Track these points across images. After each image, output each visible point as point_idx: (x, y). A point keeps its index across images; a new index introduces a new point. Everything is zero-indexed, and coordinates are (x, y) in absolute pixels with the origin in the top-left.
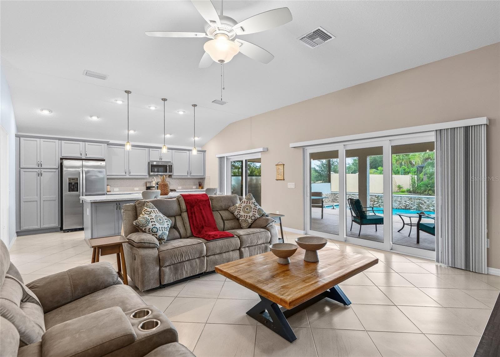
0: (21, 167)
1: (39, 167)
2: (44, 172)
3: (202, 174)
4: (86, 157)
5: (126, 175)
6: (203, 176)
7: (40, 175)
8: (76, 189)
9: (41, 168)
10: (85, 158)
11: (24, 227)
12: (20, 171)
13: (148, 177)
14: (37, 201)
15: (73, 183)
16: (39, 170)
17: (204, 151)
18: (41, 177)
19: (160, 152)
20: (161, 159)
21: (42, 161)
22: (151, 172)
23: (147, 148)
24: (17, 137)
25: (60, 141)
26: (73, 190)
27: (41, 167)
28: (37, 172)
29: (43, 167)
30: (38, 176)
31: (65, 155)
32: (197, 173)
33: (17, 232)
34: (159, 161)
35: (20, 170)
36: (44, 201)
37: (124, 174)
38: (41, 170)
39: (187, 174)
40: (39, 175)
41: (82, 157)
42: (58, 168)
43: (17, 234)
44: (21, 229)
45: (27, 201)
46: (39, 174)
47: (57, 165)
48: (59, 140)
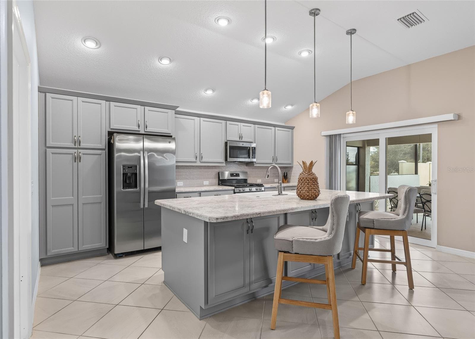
0: (48, 145)
1: (76, 147)
2: (83, 154)
3: (289, 162)
4: (146, 130)
5: (196, 162)
6: (290, 164)
7: (77, 159)
8: (133, 184)
9: (79, 147)
10: (143, 133)
11: (53, 251)
12: (46, 153)
13: (224, 165)
14: (73, 205)
15: (129, 174)
16: (76, 151)
17: (292, 128)
18: (79, 163)
19: (239, 126)
20: (241, 138)
21: (81, 136)
22: (230, 157)
23: (224, 121)
24: (40, 92)
25: (109, 102)
26: (129, 186)
27: (80, 145)
28: (72, 154)
29: (83, 145)
30: (74, 161)
31: (115, 126)
32: (283, 160)
33: (41, 260)
34: (239, 140)
35: (46, 150)
36: (83, 204)
37: (194, 160)
38: (79, 151)
39: (272, 161)
40: (77, 161)
41: (139, 131)
42: (105, 148)
43: (41, 263)
44: (49, 254)
45: (58, 206)
46: (75, 158)
47: (103, 144)
48: (106, 101)
